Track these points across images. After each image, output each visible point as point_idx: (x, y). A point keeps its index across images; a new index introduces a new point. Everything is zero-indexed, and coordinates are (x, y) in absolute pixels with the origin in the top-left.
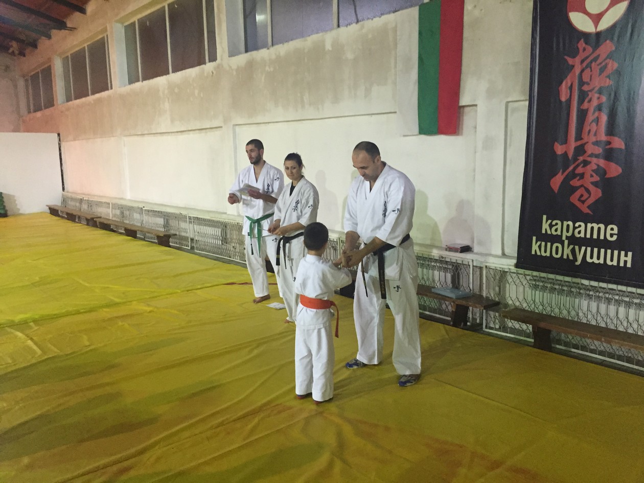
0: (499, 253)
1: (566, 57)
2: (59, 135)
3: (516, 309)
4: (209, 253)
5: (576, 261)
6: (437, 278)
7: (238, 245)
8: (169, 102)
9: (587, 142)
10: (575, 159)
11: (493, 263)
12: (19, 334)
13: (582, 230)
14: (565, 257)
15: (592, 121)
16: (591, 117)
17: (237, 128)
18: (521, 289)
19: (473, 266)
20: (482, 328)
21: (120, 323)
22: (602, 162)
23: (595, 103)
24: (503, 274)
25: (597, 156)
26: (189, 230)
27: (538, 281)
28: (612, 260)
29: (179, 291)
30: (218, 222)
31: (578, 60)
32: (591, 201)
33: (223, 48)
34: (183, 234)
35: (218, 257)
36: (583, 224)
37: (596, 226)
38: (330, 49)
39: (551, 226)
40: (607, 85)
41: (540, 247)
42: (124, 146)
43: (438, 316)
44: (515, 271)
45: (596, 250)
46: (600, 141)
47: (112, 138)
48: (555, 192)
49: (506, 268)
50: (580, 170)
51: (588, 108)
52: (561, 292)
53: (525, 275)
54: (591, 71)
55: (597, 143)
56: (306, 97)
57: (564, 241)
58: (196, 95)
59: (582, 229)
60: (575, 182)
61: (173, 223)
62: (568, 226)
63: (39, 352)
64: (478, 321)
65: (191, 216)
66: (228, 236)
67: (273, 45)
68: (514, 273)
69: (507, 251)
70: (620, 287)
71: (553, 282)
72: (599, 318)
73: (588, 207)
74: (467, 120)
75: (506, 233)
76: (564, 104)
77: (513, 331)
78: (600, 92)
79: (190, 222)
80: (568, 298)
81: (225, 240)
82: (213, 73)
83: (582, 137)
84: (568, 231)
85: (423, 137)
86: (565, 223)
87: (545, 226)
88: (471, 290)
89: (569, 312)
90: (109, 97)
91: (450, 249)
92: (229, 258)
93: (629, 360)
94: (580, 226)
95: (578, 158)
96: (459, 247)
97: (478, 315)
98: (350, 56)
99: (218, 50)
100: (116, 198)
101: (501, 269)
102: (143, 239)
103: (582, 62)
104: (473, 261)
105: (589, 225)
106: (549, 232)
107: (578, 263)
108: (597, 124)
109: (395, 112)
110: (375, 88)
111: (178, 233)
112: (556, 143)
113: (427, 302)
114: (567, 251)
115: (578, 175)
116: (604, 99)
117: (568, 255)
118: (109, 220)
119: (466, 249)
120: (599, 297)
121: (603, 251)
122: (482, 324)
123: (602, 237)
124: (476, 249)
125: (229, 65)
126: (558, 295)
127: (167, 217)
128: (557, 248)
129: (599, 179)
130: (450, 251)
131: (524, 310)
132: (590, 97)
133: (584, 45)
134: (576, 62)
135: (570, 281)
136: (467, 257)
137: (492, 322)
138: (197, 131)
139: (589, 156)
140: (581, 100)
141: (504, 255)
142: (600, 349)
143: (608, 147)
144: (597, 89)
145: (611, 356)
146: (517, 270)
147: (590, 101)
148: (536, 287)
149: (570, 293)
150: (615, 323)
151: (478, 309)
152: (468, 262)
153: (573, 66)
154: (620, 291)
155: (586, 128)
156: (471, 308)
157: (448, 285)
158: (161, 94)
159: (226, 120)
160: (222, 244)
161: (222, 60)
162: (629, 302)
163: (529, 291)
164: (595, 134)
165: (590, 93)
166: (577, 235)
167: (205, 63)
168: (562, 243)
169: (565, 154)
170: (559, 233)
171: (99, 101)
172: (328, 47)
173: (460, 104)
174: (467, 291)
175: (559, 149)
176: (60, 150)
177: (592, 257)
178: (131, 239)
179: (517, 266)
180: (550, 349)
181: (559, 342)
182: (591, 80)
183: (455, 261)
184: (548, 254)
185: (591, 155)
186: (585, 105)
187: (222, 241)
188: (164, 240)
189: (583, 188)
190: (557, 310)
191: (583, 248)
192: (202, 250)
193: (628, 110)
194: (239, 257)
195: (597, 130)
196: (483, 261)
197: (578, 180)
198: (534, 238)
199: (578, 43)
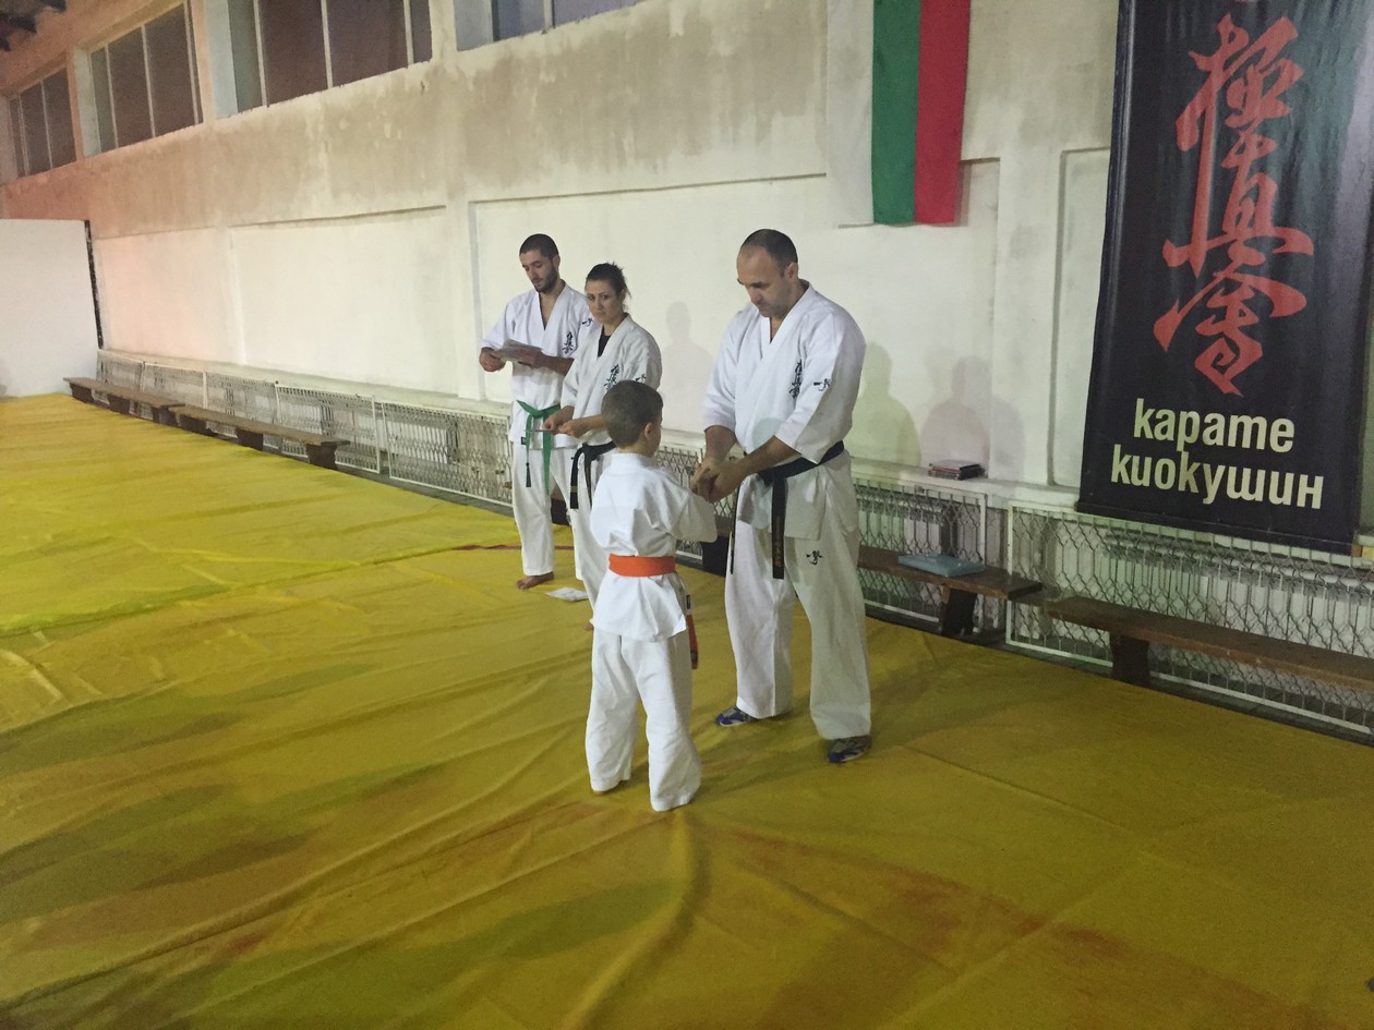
0: (1043, 479)
1: (1192, 54)
2: (87, 224)
3: (1078, 598)
4: (421, 481)
5: (1206, 496)
6: (909, 536)
7: (483, 465)
8: (326, 151)
9: (1234, 241)
10: (1208, 277)
11: (1030, 502)
12: (13, 657)
13: (1220, 430)
14: (1182, 488)
15: (1245, 197)
16: (1243, 186)
17: (479, 211)
18: (1087, 556)
19: (987, 508)
20: (1004, 639)
21: (231, 632)
22: (1264, 284)
23: (1253, 153)
24: (1050, 524)
25: (1255, 271)
26: (375, 433)
27: (1124, 538)
28: (1280, 493)
29: (357, 564)
30: (439, 415)
31: (1218, 58)
32: (1240, 367)
33: (444, 30)
34: (364, 441)
35: (442, 491)
36: (1221, 418)
37: (1248, 421)
38: (681, 33)
39: (1153, 422)
40: (1279, 114)
41: (1129, 467)
42: (232, 247)
43: (911, 614)
44: (1075, 519)
45: (1247, 472)
46: (1262, 238)
47: (205, 231)
48: (1161, 348)
49: (1057, 512)
50: (1217, 301)
51: (1237, 167)
52: (1171, 562)
53: (1096, 526)
54: (1246, 84)
55: (1255, 242)
56: (628, 140)
57: (1180, 453)
58: (388, 136)
59: (1220, 427)
60: (1207, 328)
61: (341, 416)
62: (1190, 422)
63: (56, 694)
64: (996, 624)
65: (381, 401)
66: (462, 445)
67: (554, 24)
68: (1073, 522)
69: (1059, 476)
70: (1298, 552)
71: (1155, 540)
72: (1250, 616)
73: (1233, 381)
74: (978, 192)
75: (1056, 435)
76: (1186, 160)
77: (1068, 644)
78: (1265, 131)
79: (379, 416)
80: (1186, 575)
81: (454, 454)
82: (423, 87)
83: (1224, 229)
84: (1188, 433)
85: (882, 228)
86: (1184, 416)
87: (1141, 422)
88: (981, 559)
89: (1187, 604)
90: (196, 140)
91: (938, 472)
92: (463, 493)
93: (1311, 704)
94: (1214, 422)
95: (1214, 274)
96: (957, 467)
97: (995, 611)
98: (724, 49)
99: (433, 35)
100: (216, 363)
101: (1046, 515)
102: (278, 453)
103: (1227, 65)
104: (986, 496)
105: (1235, 420)
106: (1149, 435)
107: (1210, 500)
108: (1256, 201)
109: (825, 175)
110: (778, 121)
111: (352, 439)
112: (1168, 242)
113: (888, 585)
114: (1187, 476)
115: (1215, 311)
116: (1272, 145)
117: (1188, 486)
118: (201, 410)
119: (973, 472)
120: (1251, 572)
121: (1261, 474)
122: (1004, 630)
123: (1261, 445)
124: (993, 471)
125: (458, 68)
126: (1165, 567)
127: (326, 402)
128: (1165, 468)
129: (1257, 320)
130: (937, 476)
131: (1092, 601)
132: (1242, 141)
133: (1231, 27)
134: (1212, 64)
135: (1191, 538)
136: (974, 488)
137: (1024, 625)
138: (391, 216)
139: (1236, 271)
140: (1223, 150)
141: (1052, 484)
142: (1250, 681)
143: (1277, 251)
144: (1256, 125)
145: (1275, 695)
146: (1079, 517)
147: (1242, 150)
148: (1118, 552)
149: (1190, 564)
150: (1285, 627)
151: (996, 600)
152: (977, 500)
153: (1208, 74)
154: (1295, 559)
155: (1233, 210)
156: (980, 597)
157: (933, 548)
158: (309, 132)
159: (454, 191)
160: (449, 462)
161: (442, 55)
162: (1315, 583)
163: (1104, 561)
164: (1252, 224)
165: (1243, 135)
166: (1208, 441)
167: (405, 65)
168: (1177, 458)
169: (1187, 267)
170: (1170, 436)
171: (175, 147)
172: (677, 28)
173: (963, 159)
174: (974, 560)
175: (1174, 255)
176: (91, 257)
177: (1238, 488)
178: (249, 452)
179: (1080, 507)
180: (1147, 683)
181: (1166, 667)
182: (1244, 106)
183: (948, 498)
184: (1146, 482)
185: (1244, 269)
186: (1232, 160)
187: (448, 456)
188: (322, 455)
189: (1223, 339)
190: (1162, 601)
191: (1221, 469)
192: (406, 475)
193: (1324, 170)
194: (485, 492)
195: (1255, 215)
196: (1007, 497)
197: (1214, 322)
198: (1117, 448)
199: (1219, 21)
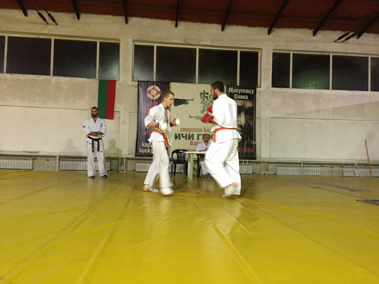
14: (148, 152)
19: (121, 158)
39: (144, 145)
41: (142, 150)
67: (8, 73)
69: (130, 153)
87: (143, 145)
98: (65, 88)
101: (130, 158)
109: (88, 110)
114: (149, 151)
133: (151, 102)
152: (119, 157)
168: (147, 149)
170: (147, 146)
172: (53, 82)
173: (114, 111)
179: (135, 156)
184: (144, 152)
198: (140, 148)
199: (149, 101)
